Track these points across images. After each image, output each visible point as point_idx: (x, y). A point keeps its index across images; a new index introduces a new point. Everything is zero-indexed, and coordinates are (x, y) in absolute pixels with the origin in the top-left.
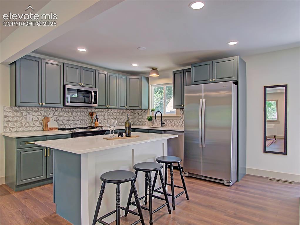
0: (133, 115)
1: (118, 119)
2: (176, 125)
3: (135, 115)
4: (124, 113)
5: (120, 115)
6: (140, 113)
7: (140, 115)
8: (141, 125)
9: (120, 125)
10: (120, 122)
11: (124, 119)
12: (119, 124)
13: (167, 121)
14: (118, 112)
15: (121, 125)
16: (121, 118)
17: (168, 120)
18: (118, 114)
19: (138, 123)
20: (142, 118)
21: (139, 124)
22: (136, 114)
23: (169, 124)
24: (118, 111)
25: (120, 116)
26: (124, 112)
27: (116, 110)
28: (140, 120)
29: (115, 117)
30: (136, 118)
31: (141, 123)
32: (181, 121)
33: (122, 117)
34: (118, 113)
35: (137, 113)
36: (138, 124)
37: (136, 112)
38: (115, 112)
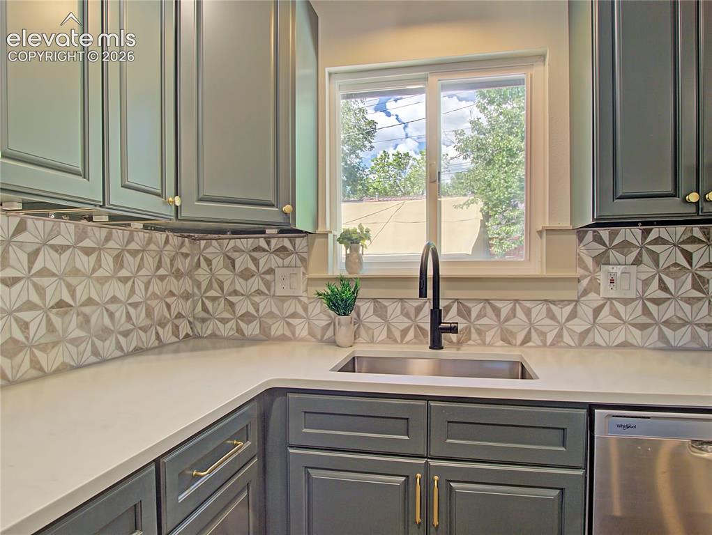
0: (190, 274)
1: (87, 310)
2: (543, 335)
3: (202, 274)
4: (134, 253)
5: (99, 273)
6: (242, 262)
7: (246, 275)
8: (254, 341)
9: (105, 354)
10: (105, 333)
11: (135, 305)
12: (95, 352)
13: (469, 311)
14: (87, 243)
15: (118, 353)
16: (114, 300)
17: (479, 301)
18: (84, 262)
19: (232, 324)
20: (259, 292)
21: (239, 330)
22: (209, 262)
23: (490, 327)
24: (82, 235)
25: (103, 281)
26: (132, 246)
27: (68, 230)
28: (243, 306)
29: (55, 291)
30: (212, 293)
31: (252, 329)
32: (586, 310)
33: (121, 291)
34: (88, 251)
35: (218, 262)
36: (227, 330)
37: (212, 249)
38: (60, 249)
